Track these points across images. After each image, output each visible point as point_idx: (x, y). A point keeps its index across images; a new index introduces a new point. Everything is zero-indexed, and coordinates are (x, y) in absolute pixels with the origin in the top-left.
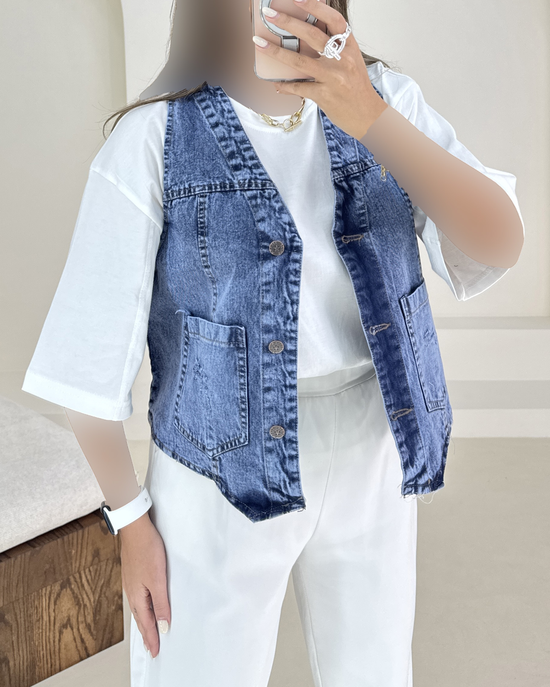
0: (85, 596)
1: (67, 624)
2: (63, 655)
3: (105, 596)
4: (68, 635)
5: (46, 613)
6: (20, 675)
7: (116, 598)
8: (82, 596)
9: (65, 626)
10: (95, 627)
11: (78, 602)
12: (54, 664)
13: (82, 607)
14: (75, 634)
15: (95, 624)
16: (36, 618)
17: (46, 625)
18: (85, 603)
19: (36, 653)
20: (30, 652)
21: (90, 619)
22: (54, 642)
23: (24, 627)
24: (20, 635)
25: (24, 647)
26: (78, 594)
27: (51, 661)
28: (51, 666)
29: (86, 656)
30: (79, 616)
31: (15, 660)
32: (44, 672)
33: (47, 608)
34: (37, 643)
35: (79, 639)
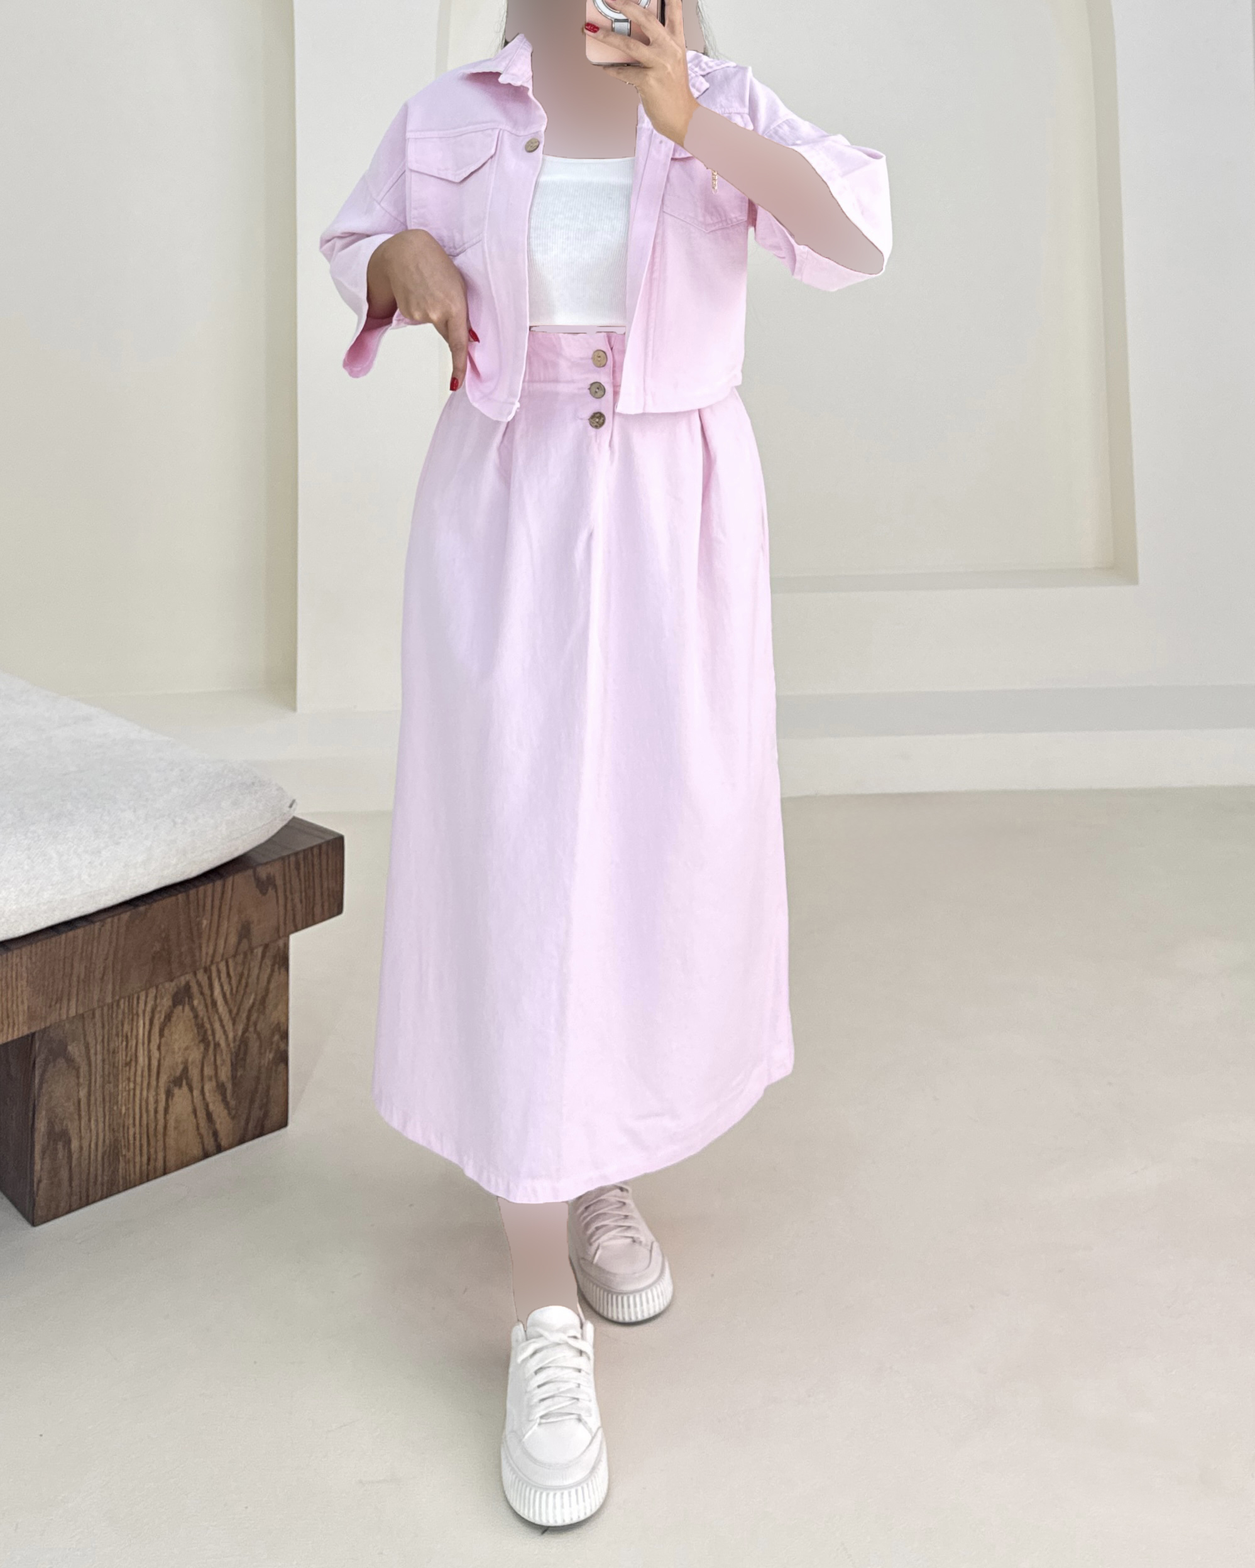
0: (217, 1026)
1: (181, 1079)
2: (171, 1142)
3: (255, 1029)
4: (182, 1102)
5: (144, 1050)
6: (89, 1170)
7: (276, 1038)
8: (212, 1025)
9: (177, 1082)
10: (234, 1092)
11: (204, 1038)
12: (153, 1156)
13: (212, 1046)
14: (195, 1101)
15: (234, 1085)
16: (124, 1058)
18: (217, 1039)
19: (121, 1129)
20: (110, 1125)
21: (224, 1073)
22: (156, 1112)
23: (101, 1073)
24: (93, 1088)
25: (100, 1114)
26: (205, 1019)
27: (149, 1152)
28: (149, 1160)
29: (215, 1148)
30: (205, 1065)
31: (81, 1138)
32: (135, 1172)
33: (146, 1042)
34: (123, 1111)
35: (204, 1112)
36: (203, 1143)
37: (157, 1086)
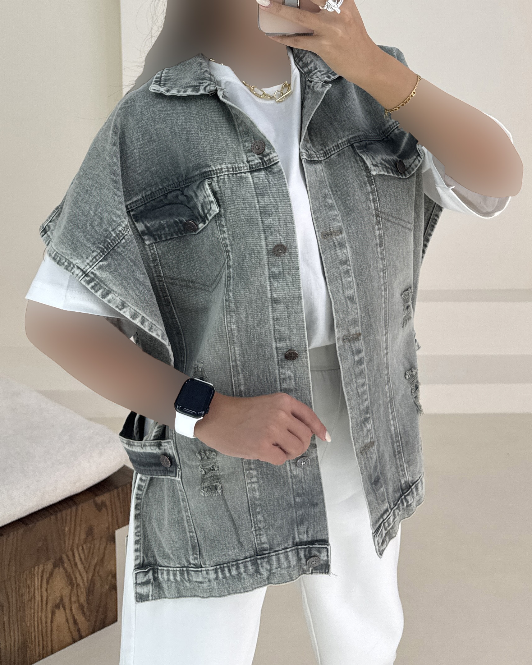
0: (78, 575)
1: (59, 605)
2: (55, 637)
3: (98, 575)
4: (60, 616)
5: (38, 592)
7: (110, 577)
8: (74, 575)
9: (57, 606)
10: (88, 608)
11: (71, 582)
12: (45, 645)
13: (75, 586)
14: (67, 615)
15: (88, 604)
16: (28, 597)
17: (38, 605)
18: (78, 582)
19: (28, 635)
20: (21, 633)
21: (83, 599)
22: (46, 623)
23: (16, 607)
24: (11, 615)
25: (16, 628)
26: (72, 573)
27: (43, 643)
28: (43, 647)
29: (78, 637)
30: (72, 595)
31: (6, 642)
32: (36, 655)
33: (39, 588)
34: (28, 624)
35: (72, 620)
36: (72, 635)
37: (46, 610)
